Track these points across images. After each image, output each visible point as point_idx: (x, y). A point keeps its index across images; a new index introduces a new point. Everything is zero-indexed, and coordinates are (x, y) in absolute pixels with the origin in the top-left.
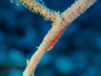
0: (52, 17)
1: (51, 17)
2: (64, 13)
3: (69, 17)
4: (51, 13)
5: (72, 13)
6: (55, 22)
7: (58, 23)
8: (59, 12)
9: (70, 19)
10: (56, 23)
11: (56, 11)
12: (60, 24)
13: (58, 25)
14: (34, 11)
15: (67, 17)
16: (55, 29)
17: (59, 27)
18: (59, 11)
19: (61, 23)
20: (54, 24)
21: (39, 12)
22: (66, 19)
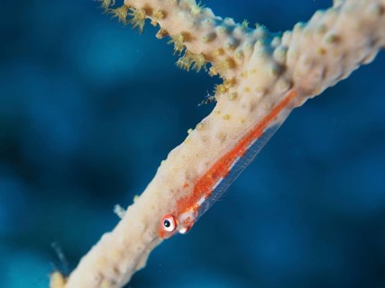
0: (222, 52)
1: (216, 53)
2: (286, 35)
3: (313, 63)
4: (219, 30)
5: (336, 40)
6: (234, 82)
7: (248, 90)
8: (259, 31)
9: (319, 71)
10: (240, 89)
11: (246, 24)
12: (259, 95)
13: (245, 100)
14: (129, 11)
15: (303, 58)
16: (228, 117)
17: (253, 108)
18: (261, 25)
19: (267, 92)
20: (226, 90)
21: (154, 21)
22: (299, 68)
